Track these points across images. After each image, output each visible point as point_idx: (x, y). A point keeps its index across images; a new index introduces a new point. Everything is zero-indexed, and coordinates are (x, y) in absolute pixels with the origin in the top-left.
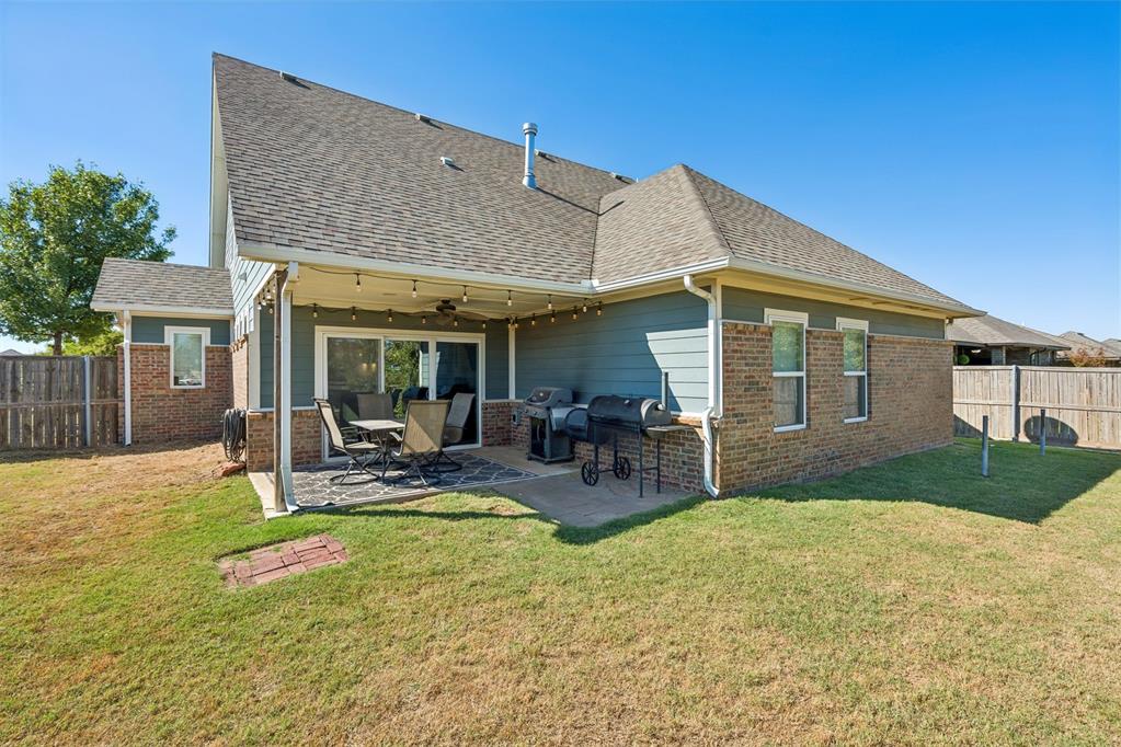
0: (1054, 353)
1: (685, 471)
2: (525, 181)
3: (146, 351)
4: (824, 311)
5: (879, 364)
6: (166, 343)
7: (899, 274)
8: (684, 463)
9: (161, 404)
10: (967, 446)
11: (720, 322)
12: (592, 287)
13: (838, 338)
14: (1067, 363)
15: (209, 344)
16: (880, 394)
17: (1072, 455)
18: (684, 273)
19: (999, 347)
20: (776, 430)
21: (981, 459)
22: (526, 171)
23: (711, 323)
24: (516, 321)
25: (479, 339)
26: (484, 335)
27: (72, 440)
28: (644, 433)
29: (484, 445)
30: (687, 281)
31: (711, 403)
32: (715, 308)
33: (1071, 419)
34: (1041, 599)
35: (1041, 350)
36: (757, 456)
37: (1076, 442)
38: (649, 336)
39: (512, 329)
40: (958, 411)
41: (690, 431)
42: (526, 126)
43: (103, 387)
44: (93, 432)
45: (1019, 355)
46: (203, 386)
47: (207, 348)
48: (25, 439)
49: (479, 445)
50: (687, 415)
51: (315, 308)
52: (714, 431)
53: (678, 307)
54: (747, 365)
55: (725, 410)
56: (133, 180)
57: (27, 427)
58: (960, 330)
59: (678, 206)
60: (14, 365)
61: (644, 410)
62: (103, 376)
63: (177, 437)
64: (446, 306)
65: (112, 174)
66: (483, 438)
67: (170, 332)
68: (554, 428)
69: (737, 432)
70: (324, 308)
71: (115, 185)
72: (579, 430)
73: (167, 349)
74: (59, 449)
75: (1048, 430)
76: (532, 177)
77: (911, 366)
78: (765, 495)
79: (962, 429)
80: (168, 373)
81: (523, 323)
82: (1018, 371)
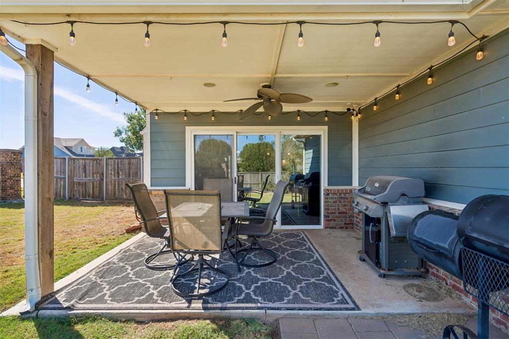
24: (359, 112)
25: (322, 131)
26: (326, 128)
29: (326, 228)
39: (355, 120)
49: (321, 227)
51: (186, 113)
66: (325, 220)
68: (393, 233)
70: (192, 113)
81: (365, 112)
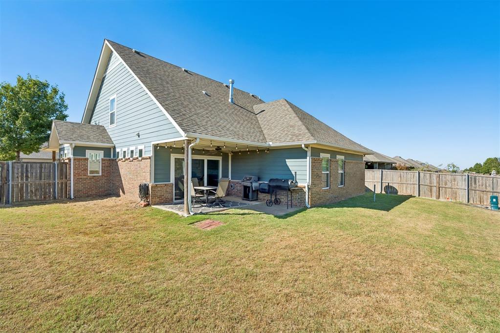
0: (392, 165)
1: (299, 201)
2: (230, 100)
3: (79, 160)
4: (334, 153)
5: (347, 170)
6: (87, 157)
7: (351, 140)
8: (299, 199)
9: (85, 182)
10: (368, 194)
11: (311, 158)
12: (269, 145)
13: (337, 161)
14: (395, 168)
15: (103, 158)
16: (347, 179)
17: (396, 197)
18: (302, 143)
19: (376, 163)
20: (323, 189)
21: (373, 198)
22: (230, 97)
23: (308, 158)
24: (232, 152)
25: (220, 159)
27: (49, 196)
28: (289, 190)
30: (303, 146)
31: (308, 181)
32: (309, 154)
33: (395, 186)
34: (388, 223)
35: (388, 164)
36: (318, 196)
37: (397, 193)
38: (287, 160)
39: (230, 155)
40: (366, 184)
41: (301, 190)
42: (230, 80)
43: (61, 174)
44: (58, 193)
45: (382, 166)
46: (100, 174)
47: (102, 159)
48: (31, 196)
50: (300, 184)
51: (171, 147)
52: (309, 189)
53: (298, 152)
54: (317, 170)
55: (312, 183)
56: (52, 84)
57: (31, 191)
58: (367, 158)
59: (290, 118)
60: (27, 166)
61: (289, 183)
62: (62, 170)
63: (91, 195)
64: (218, 149)
65: (43, 81)
67: (88, 153)
68: (254, 189)
69: (314, 189)
71: (46, 86)
72: (265, 189)
73: (87, 159)
74: (44, 200)
75: (390, 190)
76: (232, 99)
77: (355, 170)
78: (322, 207)
79: (368, 190)
80: (87, 169)
82: (382, 171)
